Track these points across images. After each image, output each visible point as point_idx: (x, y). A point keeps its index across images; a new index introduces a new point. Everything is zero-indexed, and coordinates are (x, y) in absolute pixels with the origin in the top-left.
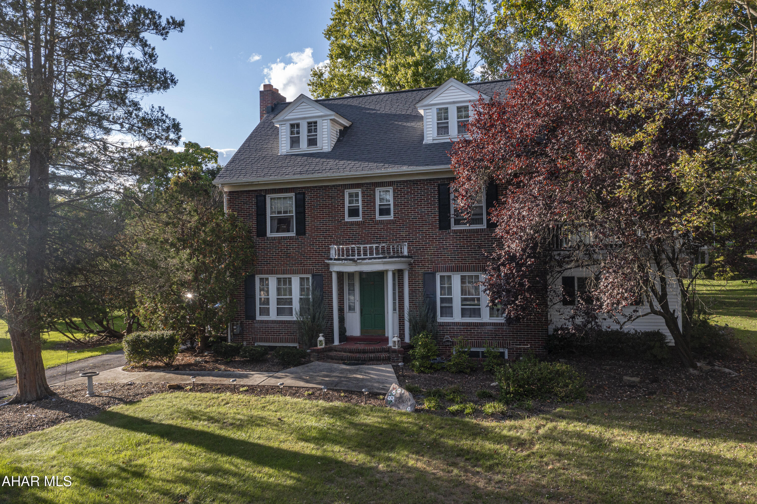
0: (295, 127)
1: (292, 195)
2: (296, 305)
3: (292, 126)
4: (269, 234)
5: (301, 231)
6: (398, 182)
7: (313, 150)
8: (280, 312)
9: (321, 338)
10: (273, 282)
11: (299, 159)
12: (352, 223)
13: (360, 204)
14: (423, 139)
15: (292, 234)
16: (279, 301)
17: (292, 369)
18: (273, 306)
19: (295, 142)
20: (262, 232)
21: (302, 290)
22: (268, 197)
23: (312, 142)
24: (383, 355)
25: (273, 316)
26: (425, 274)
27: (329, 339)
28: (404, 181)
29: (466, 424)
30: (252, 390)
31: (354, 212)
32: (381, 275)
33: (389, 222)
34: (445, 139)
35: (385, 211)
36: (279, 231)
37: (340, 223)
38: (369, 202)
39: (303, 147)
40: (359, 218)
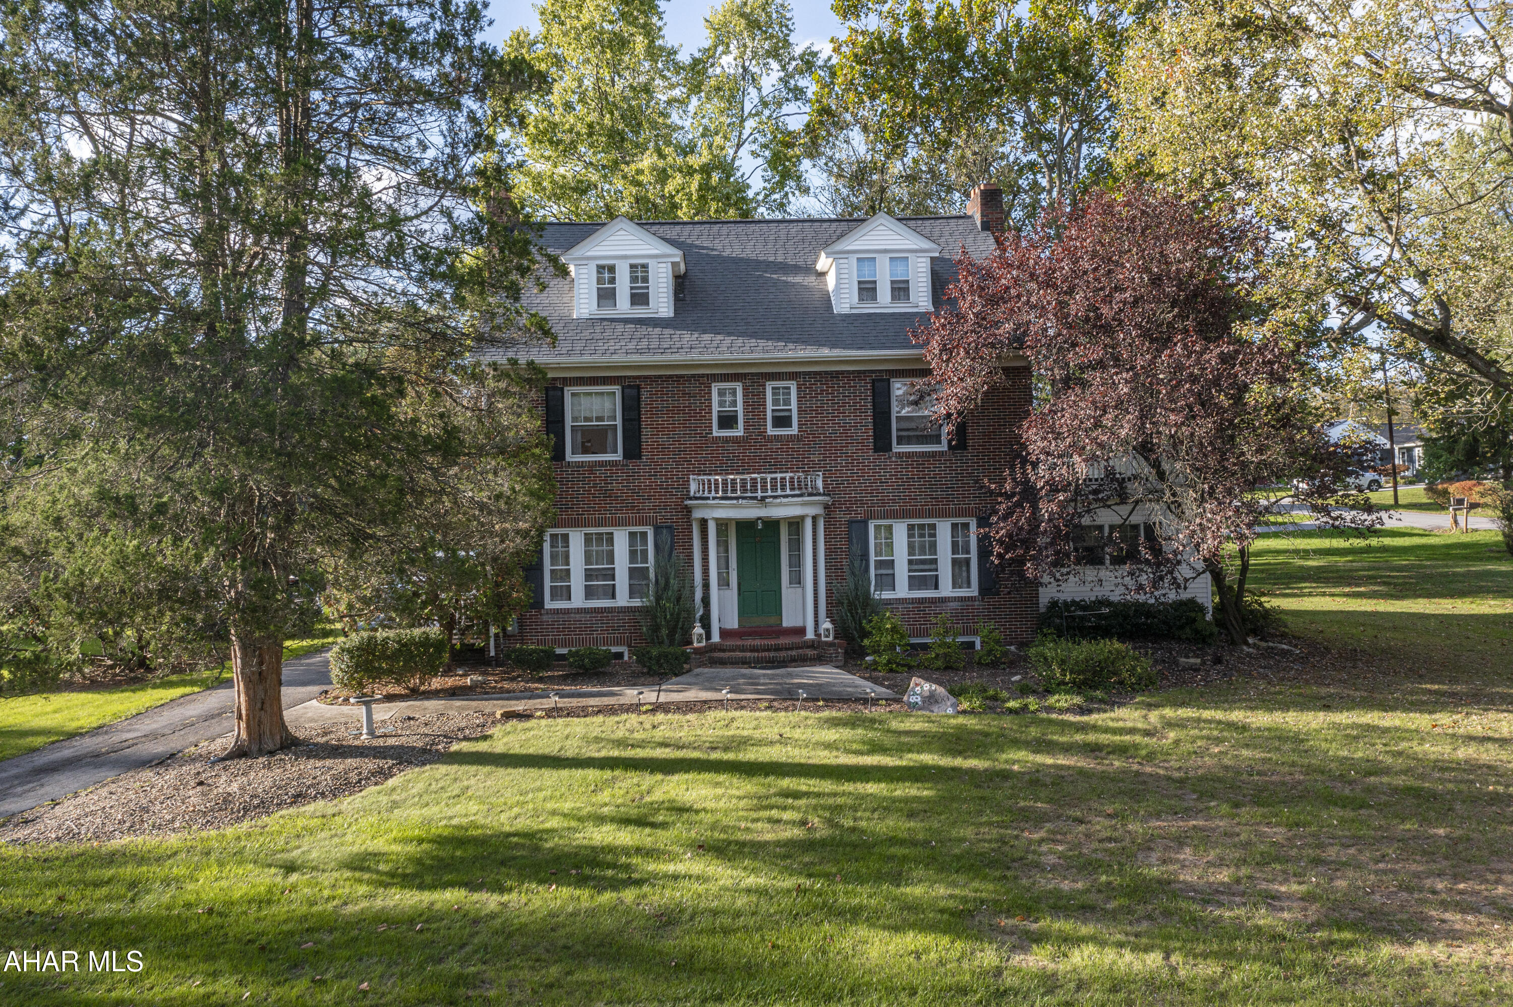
0: (606, 271)
1: (616, 389)
2: (622, 581)
3: (600, 268)
4: (570, 457)
5: (633, 451)
6: (805, 373)
7: (640, 312)
8: (590, 592)
9: (698, 630)
10: (576, 540)
11: (620, 327)
12: (727, 440)
13: (740, 408)
15: (618, 457)
16: (589, 575)
18: (577, 583)
19: (606, 296)
20: (558, 454)
21: (633, 554)
22: (568, 391)
23: (639, 298)
24: (807, 652)
25: (578, 600)
26: (851, 522)
28: (816, 373)
29: (1052, 721)
31: (728, 421)
32: (796, 523)
33: (794, 438)
34: (869, 308)
35: (782, 421)
36: (585, 451)
37: (706, 439)
38: (755, 405)
39: (623, 306)
40: (739, 432)
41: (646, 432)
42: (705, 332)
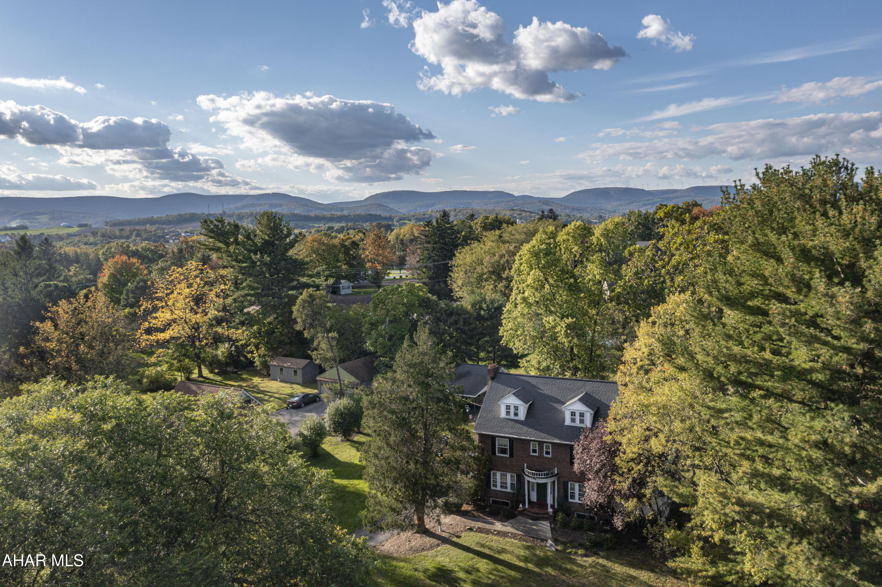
0: (508, 407)
1: (508, 440)
2: (509, 485)
3: (507, 406)
4: (497, 454)
5: (511, 455)
7: (516, 418)
8: (502, 487)
9: (521, 506)
10: (498, 474)
11: (510, 422)
12: (534, 456)
13: (537, 448)
14: (564, 422)
15: (508, 456)
16: (501, 483)
17: (511, 521)
18: (499, 484)
19: (508, 413)
20: (494, 453)
21: (511, 480)
22: (497, 439)
23: (516, 414)
24: (546, 516)
25: (498, 488)
26: (564, 482)
27: (524, 505)
29: (571, 558)
30: (499, 533)
31: (534, 451)
32: (545, 484)
33: (549, 458)
34: (573, 424)
35: (548, 453)
36: (501, 453)
37: (529, 455)
38: (541, 448)
39: (512, 416)
40: (537, 454)
41: (515, 452)
42: (530, 428)
